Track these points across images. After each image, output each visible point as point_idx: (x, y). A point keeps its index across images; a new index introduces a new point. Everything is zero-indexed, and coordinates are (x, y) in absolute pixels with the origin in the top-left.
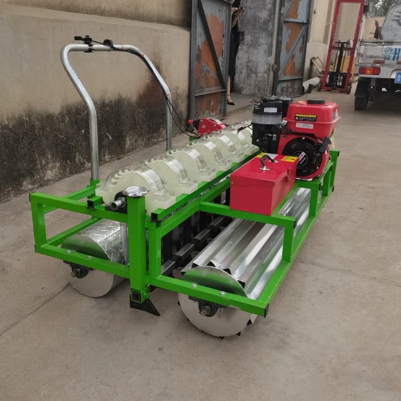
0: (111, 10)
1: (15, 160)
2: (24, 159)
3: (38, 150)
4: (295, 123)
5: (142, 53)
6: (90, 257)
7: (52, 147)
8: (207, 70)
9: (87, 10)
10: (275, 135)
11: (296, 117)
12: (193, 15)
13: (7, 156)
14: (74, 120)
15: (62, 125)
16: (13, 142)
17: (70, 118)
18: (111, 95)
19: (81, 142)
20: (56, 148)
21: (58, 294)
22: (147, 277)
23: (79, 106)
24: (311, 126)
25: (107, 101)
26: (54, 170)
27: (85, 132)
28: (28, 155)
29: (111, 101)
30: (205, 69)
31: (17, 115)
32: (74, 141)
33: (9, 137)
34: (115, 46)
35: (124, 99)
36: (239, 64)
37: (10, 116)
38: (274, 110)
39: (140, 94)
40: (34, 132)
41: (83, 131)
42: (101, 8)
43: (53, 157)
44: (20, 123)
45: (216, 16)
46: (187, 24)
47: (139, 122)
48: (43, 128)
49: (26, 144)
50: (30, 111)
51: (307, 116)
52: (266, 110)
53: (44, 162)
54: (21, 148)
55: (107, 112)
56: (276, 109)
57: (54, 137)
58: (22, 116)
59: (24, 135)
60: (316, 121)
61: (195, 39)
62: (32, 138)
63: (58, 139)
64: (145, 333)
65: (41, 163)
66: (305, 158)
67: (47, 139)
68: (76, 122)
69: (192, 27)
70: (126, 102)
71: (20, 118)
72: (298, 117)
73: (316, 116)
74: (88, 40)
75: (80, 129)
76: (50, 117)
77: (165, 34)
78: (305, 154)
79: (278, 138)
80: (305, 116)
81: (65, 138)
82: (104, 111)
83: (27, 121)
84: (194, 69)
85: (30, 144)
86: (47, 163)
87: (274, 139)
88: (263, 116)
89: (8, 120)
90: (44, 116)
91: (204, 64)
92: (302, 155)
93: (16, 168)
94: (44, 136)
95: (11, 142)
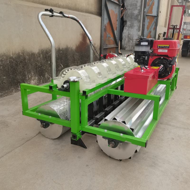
0: (64, 5)
1: (16, 74)
2: (20, 74)
3: (27, 70)
4: (158, 49)
5: (78, 20)
6: (50, 117)
7: (34, 69)
8: (109, 36)
9: (52, 4)
10: (146, 57)
11: (158, 46)
12: (102, 9)
13: (12, 72)
14: (45, 57)
15: (39, 59)
16: (15, 65)
17: (43, 56)
18: (63, 46)
19: (48, 67)
20: (36, 70)
21: (34, 137)
22: (80, 126)
23: (47, 50)
24: (166, 51)
25: (61, 48)
26: (35, 81)
27: (50, 62)
28: (22, 72)
29: (63, 49)
30: (108, 36)
31: (17, 52)
32: (45, 67)
33: (13, 63)
34: (65, 15)
35: (69, 48)
36: (124, 36)
37: (14, 52)
38: (146, 43)
39: (77, 46)
40: (25, 61)
41: (49, 62)
42: (58, 4)
43: (34, 74)
44: (19, 56)
45: (114, 11)
46: (100, 14)
47: (76, 60)
48: (30, 60)
49: (21, 67)
50: (23, 51)
51: (164, 45)
52: (142, 43)
53: (30, 76)
54: (19, 69)
55: (61, 53)
56: (147, 43)
57: (35, 64)
58: (20, 53)
59: (20, 63)
60: (169, 48)
61: (104, 21)
62: (24, 64)
63: (37, 65)
64: (79, 157)
65: (28, 77)
66: (163, 68)
67: (32, 65)
68: (46, 58)
69: (102, 15)
70: (70, 50)
71: (19, 53)
72: (159, 46)
73: (169, 45)
74: (51, 11)
75: (47, 61)
76: (33, 54)
77: (89, 18)
78: (163, 66)
79: (148, 58)
80: (163, 45)
81: (40, 65)
82: (59, 53)
83: (22, 56)
84: (103, 35)
85: (23, 67)
86: (32, 77)
87: (146, 59)
88: (140, 46)
89: (13, 54)
90: (30, 54)
91: (108, 33)
92: (161, 67)
93: (16, 78)
94: (30, 63)
95: (14, 65)
